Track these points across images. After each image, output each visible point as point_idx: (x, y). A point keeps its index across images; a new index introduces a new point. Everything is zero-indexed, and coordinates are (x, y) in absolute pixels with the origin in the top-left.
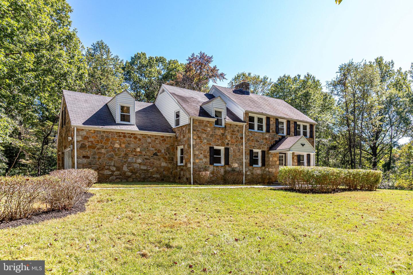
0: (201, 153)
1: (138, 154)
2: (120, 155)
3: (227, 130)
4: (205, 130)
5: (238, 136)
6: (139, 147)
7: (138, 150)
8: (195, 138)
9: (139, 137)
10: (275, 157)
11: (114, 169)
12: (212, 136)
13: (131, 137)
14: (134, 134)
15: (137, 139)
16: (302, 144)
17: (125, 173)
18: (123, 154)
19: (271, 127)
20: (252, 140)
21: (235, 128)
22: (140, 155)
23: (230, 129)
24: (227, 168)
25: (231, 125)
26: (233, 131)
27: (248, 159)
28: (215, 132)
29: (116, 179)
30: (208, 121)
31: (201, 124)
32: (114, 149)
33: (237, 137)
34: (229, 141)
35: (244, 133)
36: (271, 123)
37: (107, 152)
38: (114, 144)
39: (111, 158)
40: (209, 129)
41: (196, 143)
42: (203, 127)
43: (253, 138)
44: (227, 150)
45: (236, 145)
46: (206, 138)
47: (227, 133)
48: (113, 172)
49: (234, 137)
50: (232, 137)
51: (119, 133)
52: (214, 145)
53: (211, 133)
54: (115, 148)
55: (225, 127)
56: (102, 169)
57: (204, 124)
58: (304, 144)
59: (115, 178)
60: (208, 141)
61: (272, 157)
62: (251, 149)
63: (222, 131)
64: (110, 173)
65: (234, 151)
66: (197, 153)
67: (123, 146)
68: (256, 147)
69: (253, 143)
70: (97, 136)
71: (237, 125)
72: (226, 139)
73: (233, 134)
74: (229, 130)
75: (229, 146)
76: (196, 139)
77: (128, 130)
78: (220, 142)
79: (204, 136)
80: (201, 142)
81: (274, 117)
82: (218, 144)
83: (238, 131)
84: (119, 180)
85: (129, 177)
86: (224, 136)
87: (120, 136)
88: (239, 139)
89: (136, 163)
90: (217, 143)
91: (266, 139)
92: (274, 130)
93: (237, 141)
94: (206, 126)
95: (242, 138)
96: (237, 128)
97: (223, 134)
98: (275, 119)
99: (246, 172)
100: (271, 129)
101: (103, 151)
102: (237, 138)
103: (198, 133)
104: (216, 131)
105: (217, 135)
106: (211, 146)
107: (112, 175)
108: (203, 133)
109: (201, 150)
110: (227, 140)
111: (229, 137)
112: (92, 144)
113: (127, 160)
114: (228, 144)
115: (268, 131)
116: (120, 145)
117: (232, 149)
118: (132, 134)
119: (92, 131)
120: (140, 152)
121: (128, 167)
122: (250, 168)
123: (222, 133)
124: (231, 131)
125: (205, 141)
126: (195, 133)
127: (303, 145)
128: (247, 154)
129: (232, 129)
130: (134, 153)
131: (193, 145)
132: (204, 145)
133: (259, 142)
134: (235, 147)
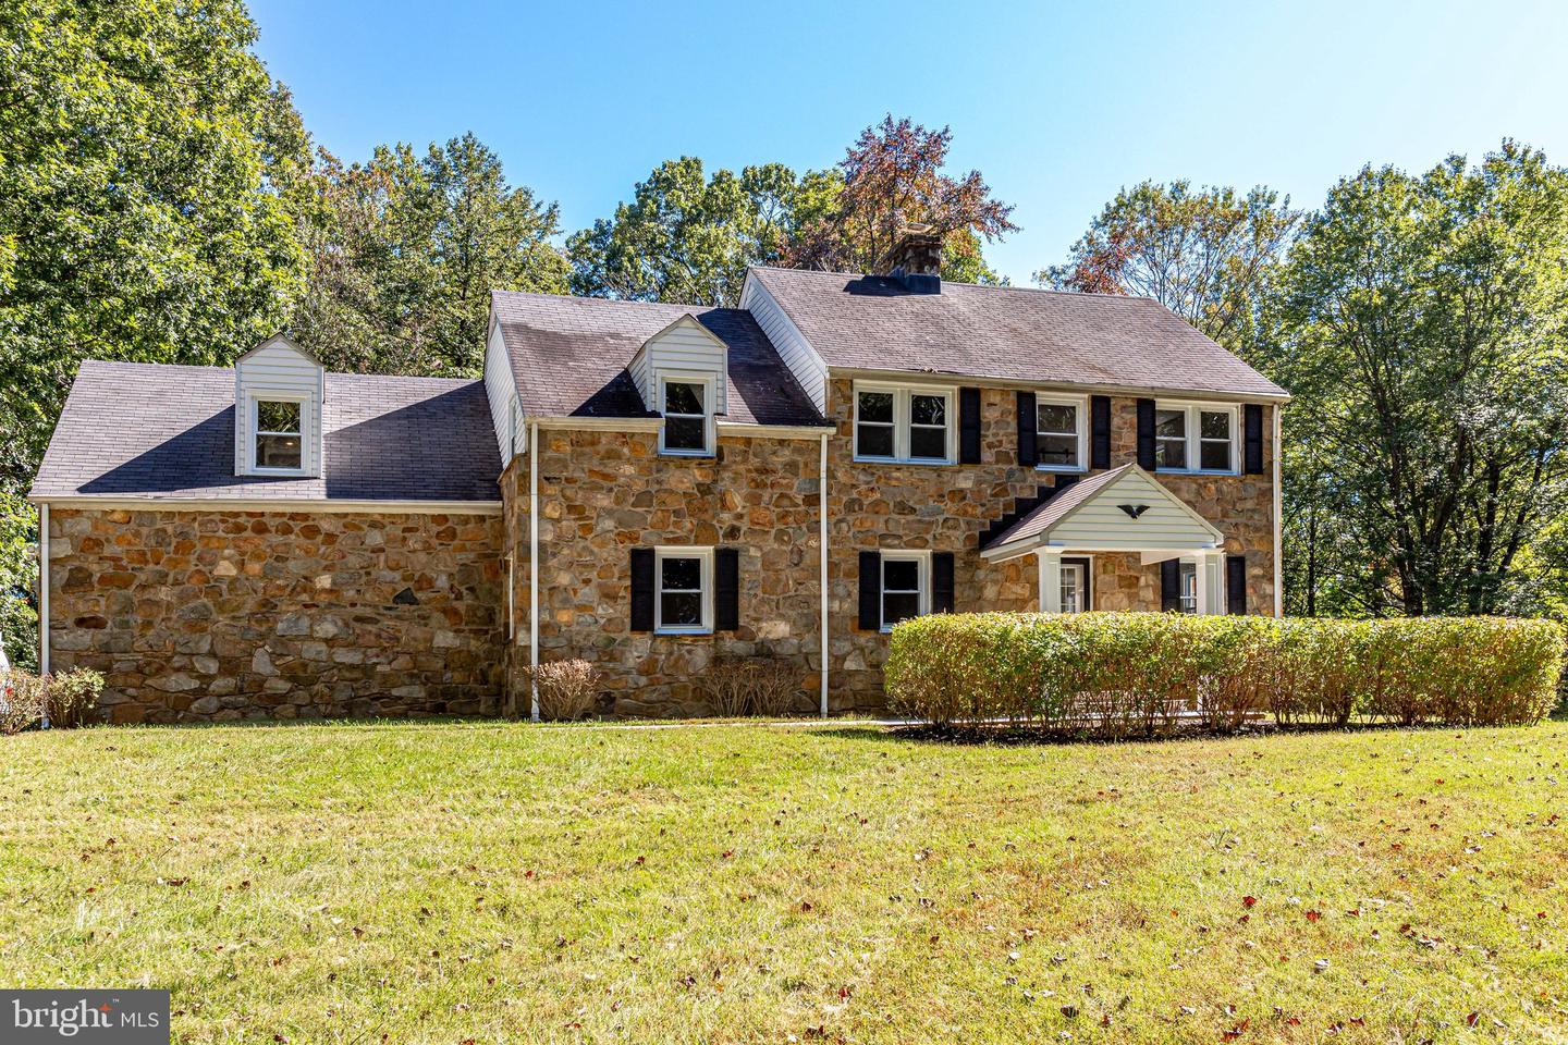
0: (587, 582)
1: (323, 599)
2: (238, 608)
3: (725, 468)
4: (606, 476)
5: (791, 493)
6: (327, 569)
7: (324, 581)
8: (556, 515)
9: (325, 526)
10: (1016, 581)
11: (213, 667)
12: (644, 499)
13: (287, 530)
14: (306, 516)
15: (320, 538)
16: (1127, 509)
17: (260, 683)
18: (251, 604)
19: (989, 436)
20: (876, 503)
21: (774, 453)
22: (330, 605)
23: (745, 461)
24: (730, 642)
25: (748, 441)
26: (763, 471)
27: (849, 595)
28: (659, 482)
29: (222, 708)
30: (624, 435)
31: (587, 449)
32: (212, 587)
33: (782, 496)
34: (740, 517)
35: (823, 475)
36: (989, 415)
37: (183, 599)
38: (213, 563)
39: (198, 624)
40: (629, 470)
41: (559, 537)
42: (595, 461)
43: (877, 496)
44: (728, 562)
45: (781, 532)
46: (610, 513)
47: (727, 482)
48: (206, 678)
49: (766, 498)
50: (754, 500)
51: (237, 515)
52: (655, 539)
53: (639, 486)
54: (219, 579)
55: (720, 450)
56: (161, 669)
57: (602, 448)
58: (1142, 509)
59: (214, 703)
60: (620, 523)
61: (995, 582)
62: (868, 548)
63: (698, 475)
64: (195, 684)
65: (768, 564)
66: (564, 579)
67: (255, 568)
68: (900, 537)
69: (882, 519)
70: (137, 534)
71: (782, 442)
72: (724, 506)
73: (760, 485)
74: (742, 468)
75: (742, 539)
76: (558, 520)
77: (280, 503)
78: (687, 524)
79: (603, 501)
80: (588, 529)
81: (1005, 385)
82: (679, 533)
83: (792, 467)
84: (235, 714)
85: (279, 699)
86: (709, 497)
87: (239, 529)
88: (797, 505)
89: (310, 637)
90: (671, 528)
91: (960, 495)
92: (1010, 446)
93: (783, 517)
94: (612, 455)
95: (813, 500)
96: (786, 455)
97: (704, 489)
98: (1013, 397)
99: (838, 659)
100: (990, 446)
101: (164, 594)
102: (786, 502)
103: (568, 493)
104: (663, 476)
105: (671, 492)
106: (640, 545)
107: (200, 693)
108: (596, 488)
109: (585, 566)
110: (726, 516)
111: (737, 500)
112: (118, 567)
113: (272, 629)
114: (733, 532)
115: (970, 455)
116: (241, 565)
117: (753, 552)
118: (293, 516)
119: (116, 517)
120: (330, 591)
121: (274, 656)
122: (865, 638)
123: (699, 485)
124: (749, 471)
125: (609, 524)
126: (552, 490)
127: (1133, 512)
128: (848, 575)
129: (755, 462)
130: (305, 597)
131: (541, 545)
132: (603, 545)
133: (913, 511)
134: (771, 544)
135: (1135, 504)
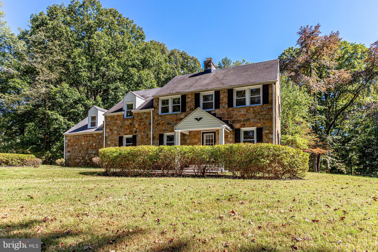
0: (112, 143)
1: (94, 147)
2: (84, 149)
3: (135, 119)
4: (115, 123)
5: (146, 123)
6: (95, 142)
7: (94, 144)
8: (108, 131)
9: (95, 135)
11: (81, 158)
12: (121, 127)
13: (90, 137)
14: (92, 134)
15: (94, 138)
17: (86, 160)
18: (86, 149)
19: (188, 105)
20: (163, 123)
21: (143, 115)
22: (95, 148)
23: (138, 117)
25: (138, 114)
26: (141, 119)
27: (157, 143)
28: (124, 124)
29: (82, 165)
30: (118, 115)
31: (113, 119)
33: (145, 124)
34: (137, 129)
35: (152, 118)
36: (188, 100)
37: (78, 148)
38: (82, 142)
39: (80, 152)
40: (119, 122)
41: (108, 135)
42: (114, 121)
43: (163, 121)
45: (144, 131)
46: (116, 130)
47: (135, 122)
48: (80, 160)
49: (142, 124)
50: (139, 125)
51: (84, 135)
52: (123, 134)
53: (121, 125)
54: (82, 145)
55: (134, 116)
56: (76, 159)
57: (115, 118)
58: (200, 119)
59: (81, 164)
60: (117, 132)
61: (189, 139)
62: (161, 133)
63: (130, 121)
64: (79, 161)
65: (142, 138)
66: (109, 143)
67: (86, 143)
68: (168, 130)
69: (164, 127)
70: (74, 139)
71: (144, 113)
72: (134, 127)
73: (141, 122)
74: (137, 119)
75: (137, 133)
76: (108, 132)
77: (89, 132)
78: (128, 131)
79: (115, 128)
80: (113, 133)
81: (192, 92)
82: (127, 133)
83: (146, 118)
84: (84, 166)
85: (89, 163)
86: (132, 125)
87: (84, 137)
88: (147, 125)
89: (92, 154)
90: (126, 132)
91: (181, 119)
92: (193, 107)
93: (145, 128)
94: (117, 119)
95: (150, 124)
96: (145, 115)
97: (131, 124)
98: (194, 95)
100: (188, 107)
101: (77, 147)
102: (145, 125)
103: (110, 127)
104: (124, 122)
105: (126, 125)
106: (120, 136)
107: (80, 162)
108: (114, 126)
109: (112, 140)
110: (135, 129)
111: (137, 126)
112: (72, 143)
113: (88, 152)
114: (136, 132)
115: (184, 110)
116: (85, 142)
117: (139, 136)
118: (91, 134)
119: (72, 136)
120: (95, 146)
121: (88, 156)
123: (130, 123)
124: (139, 119)
125: (116, 132)
126: (108, 127)
127: (198, 119)
128: (157, 139)
129: (140, 118)
130: (92, 147)
131: (106, 137)
132: (115, 136)
133: (171, 124)
134: (142, 134)
135: (199, 118)
